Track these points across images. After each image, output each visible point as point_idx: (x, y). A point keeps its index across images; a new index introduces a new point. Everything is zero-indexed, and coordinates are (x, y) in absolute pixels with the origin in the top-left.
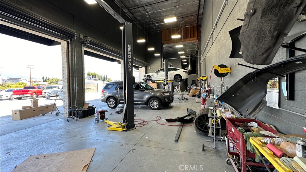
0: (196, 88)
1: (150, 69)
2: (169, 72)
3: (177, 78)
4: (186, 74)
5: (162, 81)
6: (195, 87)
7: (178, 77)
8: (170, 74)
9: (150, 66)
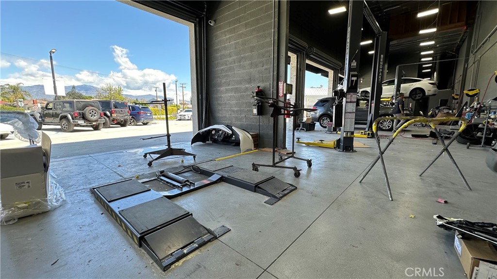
0: (448, 113)
1: (362, 82)
2: (402, 85)
3: (416, 94)
4: (435, 88)
5: (389, 98)
6: (446, 111)
7: (418, 91)
8: (403, 87)
9: (363, 77)
